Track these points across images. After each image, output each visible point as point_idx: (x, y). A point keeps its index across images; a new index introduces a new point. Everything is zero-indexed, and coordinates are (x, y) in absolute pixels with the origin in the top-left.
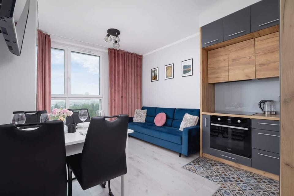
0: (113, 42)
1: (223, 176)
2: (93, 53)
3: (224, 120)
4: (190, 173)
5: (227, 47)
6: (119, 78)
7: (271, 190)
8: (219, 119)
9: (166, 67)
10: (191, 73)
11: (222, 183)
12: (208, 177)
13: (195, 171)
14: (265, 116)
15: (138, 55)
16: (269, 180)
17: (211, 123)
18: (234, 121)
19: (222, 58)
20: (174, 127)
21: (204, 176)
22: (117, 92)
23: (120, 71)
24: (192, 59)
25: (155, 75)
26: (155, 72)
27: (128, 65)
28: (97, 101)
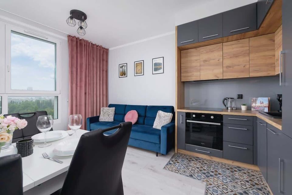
0: (77, 27)
1: (203, 171)
2: (46, 38)
3: (199, 116)
4: (173, 173)
5: (198, 49)
6: (81, 71)
7: (244, 179)
8: (194, 116)
9: (136, 63)
10: (161, 71)
11: (206, 179)
12: (191, 176)
13: (177, 171)
14: (228, 111)
15: (104, 48)
16: (238, 168)
17: (186, 120)
18: (207, 117)
19: (194, 58)
20: (146, 125)
21: (188, 175)
22: (78, 88)
23: (83, 63)
24: (163, 57)
25: (124, 71)
26: (123, 67)
27: (93, 58)
28: (52, 98)
